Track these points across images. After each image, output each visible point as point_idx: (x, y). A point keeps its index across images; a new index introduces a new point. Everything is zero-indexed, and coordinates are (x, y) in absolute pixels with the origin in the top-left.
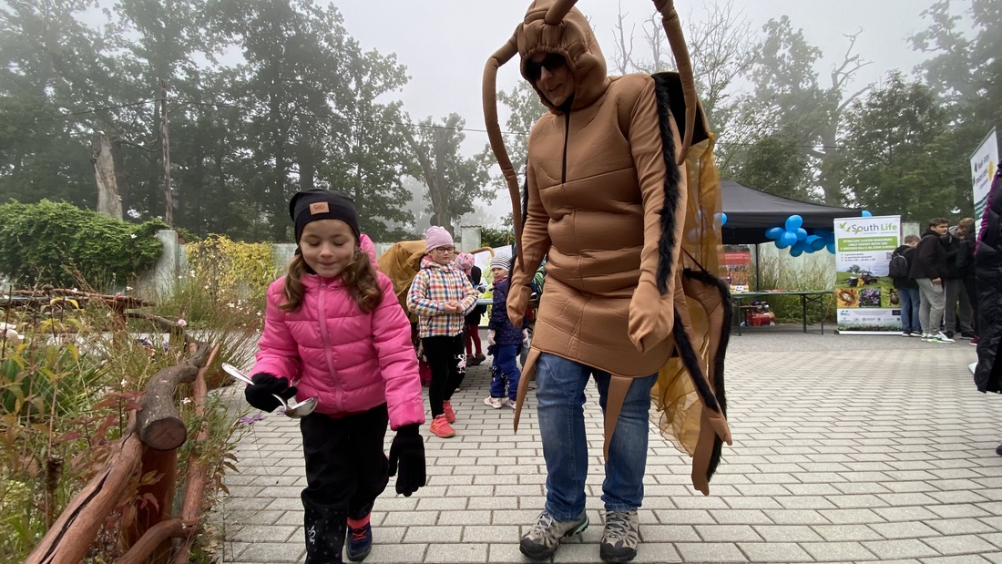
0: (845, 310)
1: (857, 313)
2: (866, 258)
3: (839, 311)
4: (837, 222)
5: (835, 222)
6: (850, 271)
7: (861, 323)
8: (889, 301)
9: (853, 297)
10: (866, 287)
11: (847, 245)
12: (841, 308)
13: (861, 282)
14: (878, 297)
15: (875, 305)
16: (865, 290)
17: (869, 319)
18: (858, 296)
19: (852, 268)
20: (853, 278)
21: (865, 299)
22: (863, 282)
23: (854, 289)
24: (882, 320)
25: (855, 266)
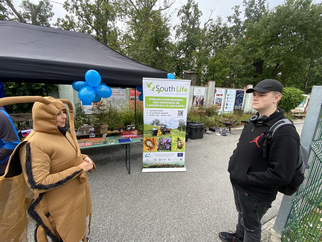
0: (148, 153)
1: (155, 155)
2: (164, 114)
3: (144, 154)
4: (146, 81)
5: (143, 81)
6: (153, 124)
7: (158, 162)
8: (177, 146)
9: (153, 144)
10: (163, 136)
11: (151, 102)
12: (146, 152)
13: (160, 132)
14: (170, 144)
15: (168, 149)
16: (162, 138)
17: (163, 159)
18: (157, 143)
19: (154, 122)
20: (154, 129)
21: (161, 145)
22: (161, 133)
23: (155, 137)
24: (171, 160)
25: (156, 120)
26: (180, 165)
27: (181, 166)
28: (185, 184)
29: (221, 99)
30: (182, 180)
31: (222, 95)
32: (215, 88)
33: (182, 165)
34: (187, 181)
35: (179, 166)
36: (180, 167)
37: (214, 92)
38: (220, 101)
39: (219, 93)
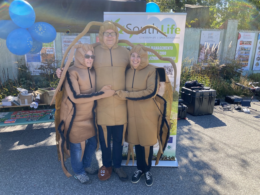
26: (168, 156)
27: (169, 158)
28: (174, 189)
29: (249, 49)
30: (170, 181)
31: (250, 43)
32: (238, 31)
33: (171, 157)
34: (177, 183)
35: (166, 158)
36: (168, 160)
37: (235, 38)
38: (246, 53)
39: (245, 40)
